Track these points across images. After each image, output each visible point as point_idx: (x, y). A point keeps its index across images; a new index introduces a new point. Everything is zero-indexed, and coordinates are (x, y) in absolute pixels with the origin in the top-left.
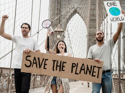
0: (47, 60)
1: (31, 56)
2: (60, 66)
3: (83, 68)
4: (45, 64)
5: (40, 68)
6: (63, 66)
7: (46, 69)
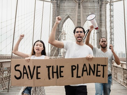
0: (40, 67)
1: (20, 65)
2: (57, 72)
3: (85, 69)
4: (38, 73)
5: (32, 79)
6: (61, 72)
7: (40, 78)
